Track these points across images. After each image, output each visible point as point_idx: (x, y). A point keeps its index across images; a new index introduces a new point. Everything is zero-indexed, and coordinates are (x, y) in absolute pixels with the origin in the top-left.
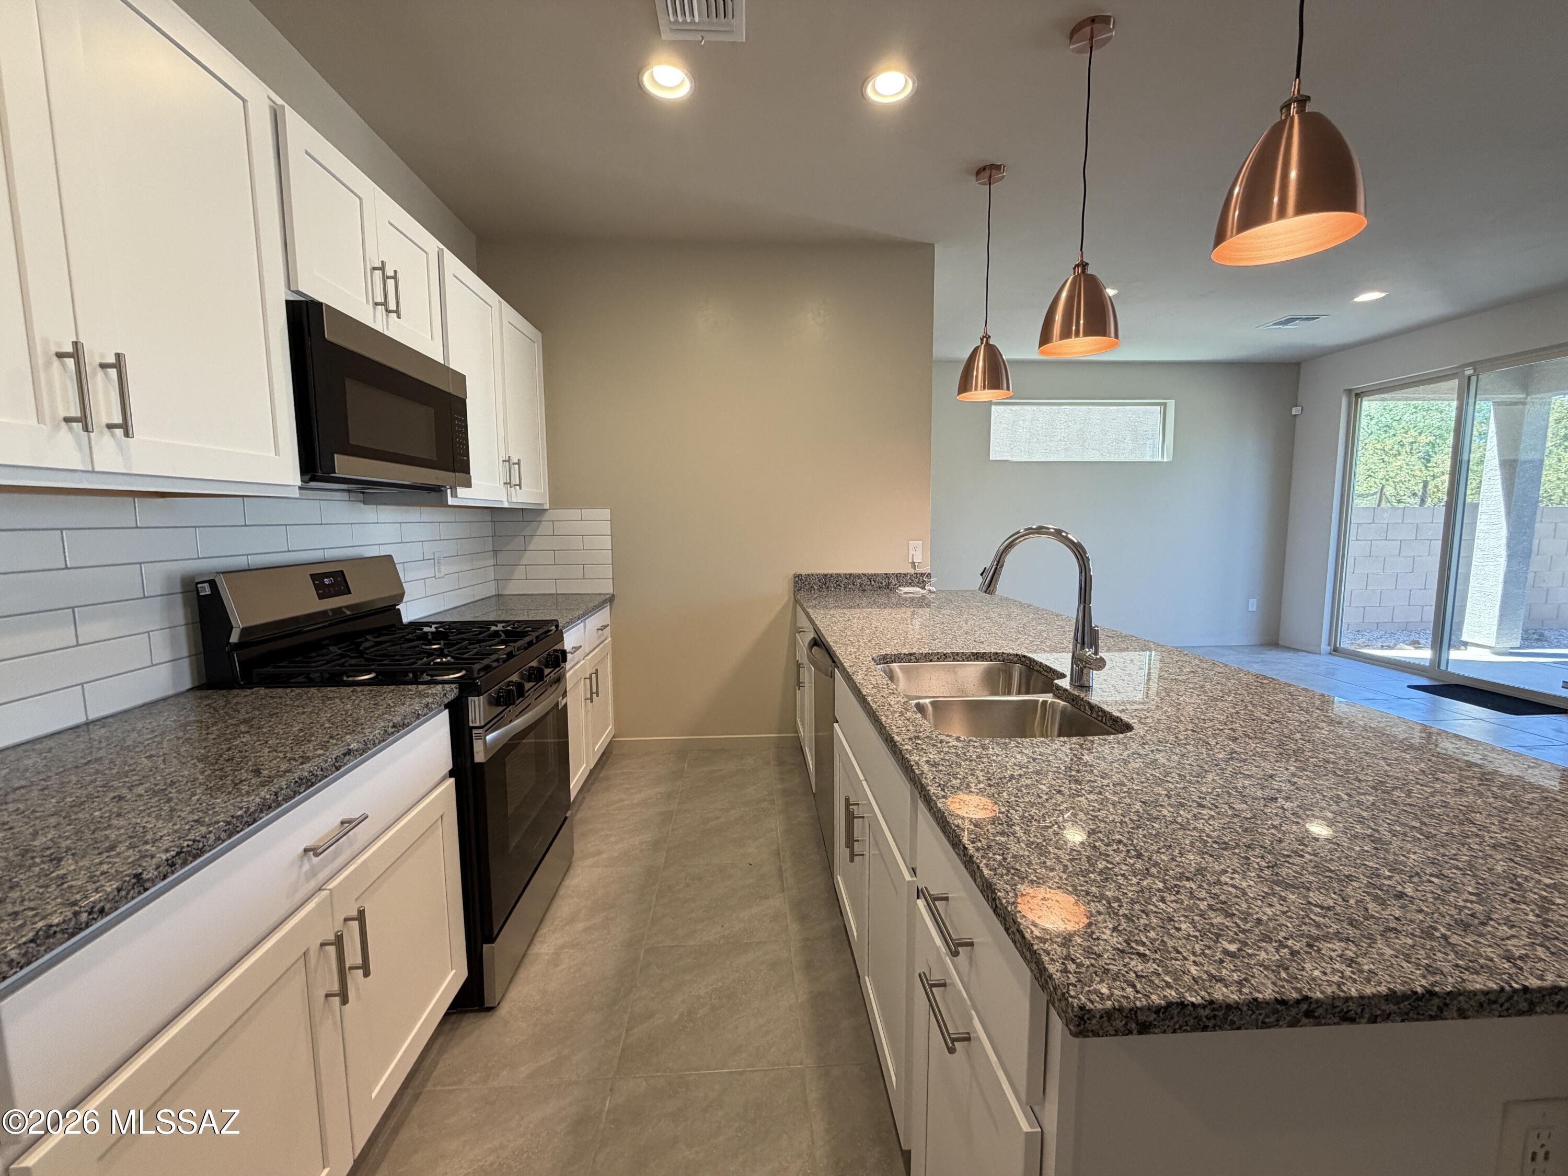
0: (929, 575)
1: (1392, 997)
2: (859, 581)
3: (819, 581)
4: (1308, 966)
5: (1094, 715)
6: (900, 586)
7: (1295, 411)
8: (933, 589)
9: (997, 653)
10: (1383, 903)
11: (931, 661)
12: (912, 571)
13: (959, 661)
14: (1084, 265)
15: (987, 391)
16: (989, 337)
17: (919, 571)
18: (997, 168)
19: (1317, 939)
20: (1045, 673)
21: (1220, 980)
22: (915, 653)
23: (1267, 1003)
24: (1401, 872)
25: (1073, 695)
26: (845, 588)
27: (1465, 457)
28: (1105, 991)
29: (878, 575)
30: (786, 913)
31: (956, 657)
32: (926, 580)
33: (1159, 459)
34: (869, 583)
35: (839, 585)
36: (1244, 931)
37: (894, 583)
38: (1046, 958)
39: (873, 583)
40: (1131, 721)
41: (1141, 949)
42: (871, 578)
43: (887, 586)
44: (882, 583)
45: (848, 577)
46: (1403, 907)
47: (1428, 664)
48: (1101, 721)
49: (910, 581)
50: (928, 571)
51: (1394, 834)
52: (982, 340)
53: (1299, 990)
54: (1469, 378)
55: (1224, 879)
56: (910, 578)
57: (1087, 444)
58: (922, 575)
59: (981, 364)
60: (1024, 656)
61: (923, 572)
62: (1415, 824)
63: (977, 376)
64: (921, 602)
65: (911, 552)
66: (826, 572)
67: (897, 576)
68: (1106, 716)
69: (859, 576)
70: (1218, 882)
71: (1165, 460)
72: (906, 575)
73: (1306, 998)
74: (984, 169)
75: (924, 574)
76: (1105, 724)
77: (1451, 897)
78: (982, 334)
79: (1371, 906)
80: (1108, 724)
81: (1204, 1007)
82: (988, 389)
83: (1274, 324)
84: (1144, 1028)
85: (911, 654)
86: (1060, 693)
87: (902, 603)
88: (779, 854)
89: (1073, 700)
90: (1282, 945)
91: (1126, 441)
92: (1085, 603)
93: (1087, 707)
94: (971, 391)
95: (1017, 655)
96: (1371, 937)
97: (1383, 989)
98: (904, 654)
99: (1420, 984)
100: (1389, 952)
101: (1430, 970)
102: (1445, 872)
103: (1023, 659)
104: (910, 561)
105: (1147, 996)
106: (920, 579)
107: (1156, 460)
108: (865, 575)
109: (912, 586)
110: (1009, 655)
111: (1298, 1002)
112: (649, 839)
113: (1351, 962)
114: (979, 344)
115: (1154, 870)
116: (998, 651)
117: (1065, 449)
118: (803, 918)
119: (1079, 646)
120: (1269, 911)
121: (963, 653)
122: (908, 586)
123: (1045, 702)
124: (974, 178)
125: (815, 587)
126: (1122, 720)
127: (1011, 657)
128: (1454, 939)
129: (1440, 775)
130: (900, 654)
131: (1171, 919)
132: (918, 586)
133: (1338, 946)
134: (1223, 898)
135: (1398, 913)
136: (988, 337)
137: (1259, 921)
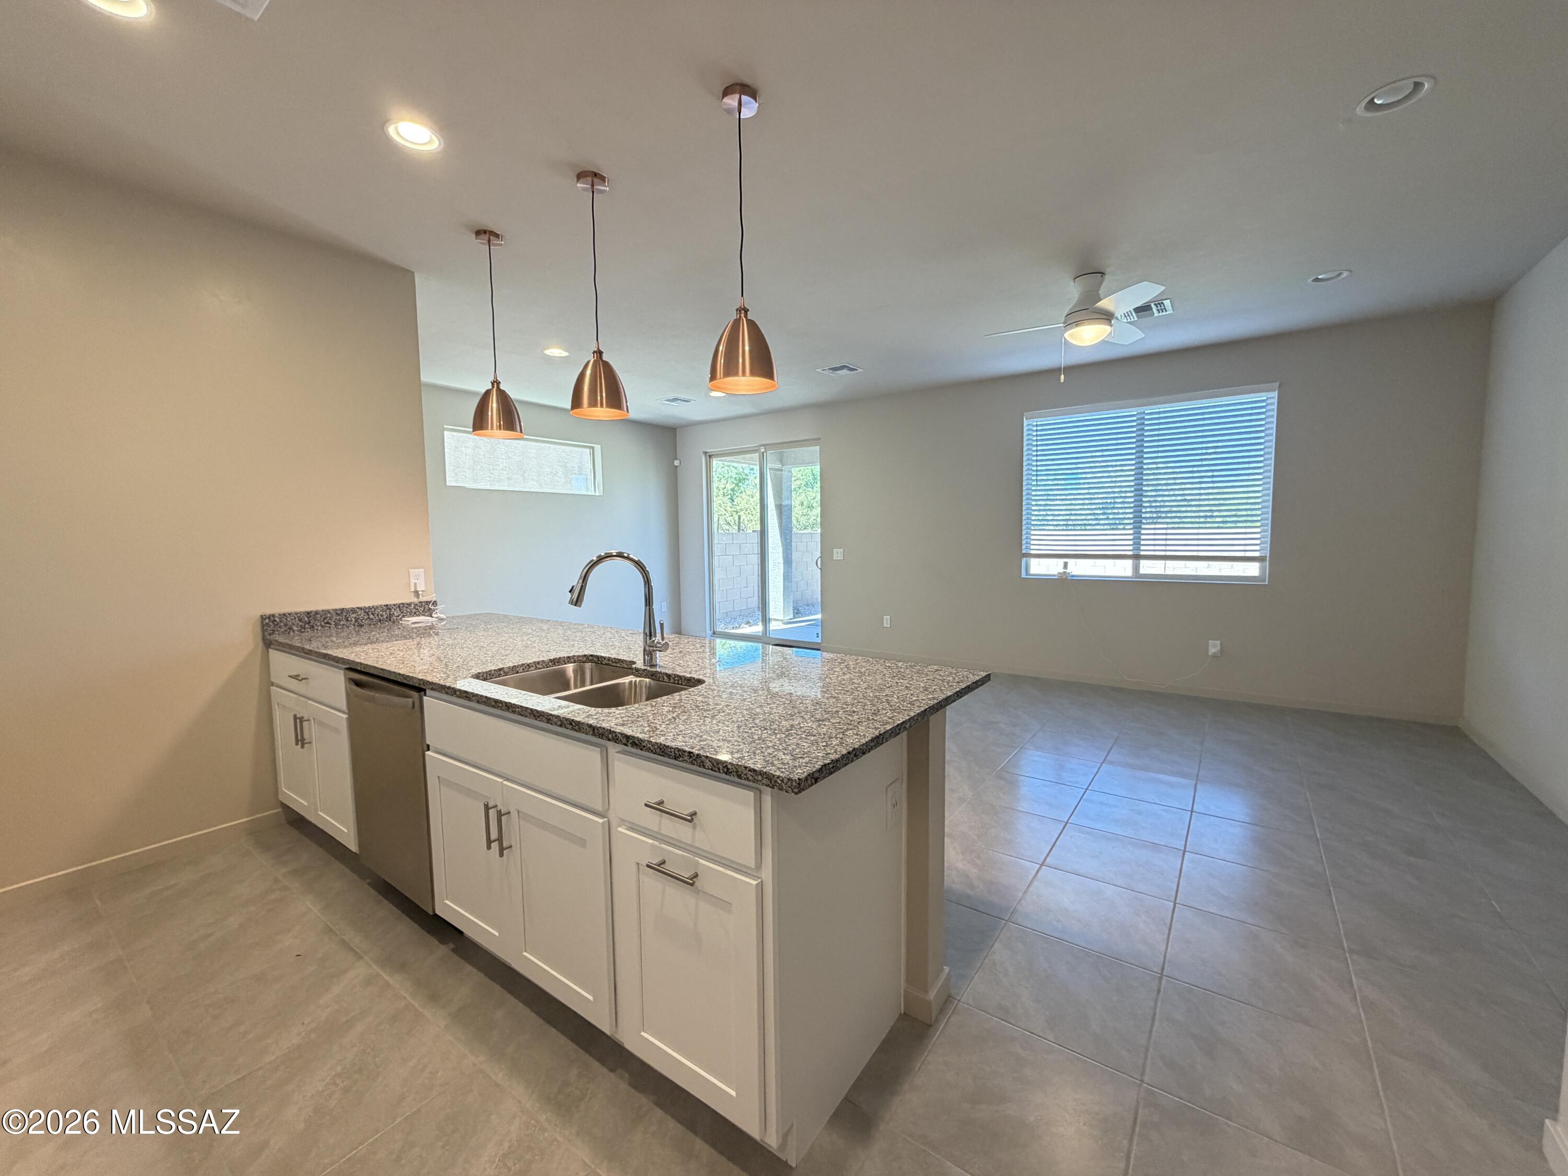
0: (435, 603)
1: (872, 740)
2: (354, 615)
3: (300, 620)
4: (848, 740)
5: (672, 681)
6: (404, 616)
7: (676, 463)
8: (443, 616)
9: (569, 657)
10: (851, 716)
11: (517, 672)
12: (415, 600)
13: (540, 669)
14: (599, 353)
15: (502, 431)
16: (500, 382)
17: (422, 599)
18: (497, 236)
19: (843, 732)
20: (614, 664)
21: (829, 754)
22: (503, 668)
23: (846, 755)
24: (849, 705)
25: (652, 672)
26: (336, 625)
27: (766, 502)
28: (801, 771)
29: (377, 607)
30: (378, 972)
31: (538, 666)
32: (432, 608)
33: (593, 494)
34: (366, 617)
35: (328, 623)
36: (823, 738)
37: (396, 614)
38: (772, 772)
39: (371, 616)
40: (701, 677)
41: (799, 756)
42: (367, 611)
43: (389, 618)
44: (382, 616)
45: (339, 612)
46: (857, 715)
47: (761, 634)
48: (678, 684)
49: (414, 611)
50: (434, 599)
51: (838, 694)
52: (493, 384)
53: (851, 747)
54: (763, 453)
55: (802, 725)
56: (414, 608)
57: (526, 474)
58: (428, 603)
59: (495, 405)
60: (592, 656)
61: (429, 600)
62: (840, 688)
63: (492, 415)
64: (428, 631)
65: (413, 581)
66: (309, 609)
67: (400, 606)
68: (681, 679)
69: (353, 611)
70: (801, 727)
71: (597, 494)
72: (409, 604)
73: (854, 749)
74: (485, 232)
75: (430, 602)
76: (681, 684)
77: (866, 707)
78: (492, 379)
79: (849, 717)
80: (684, 684)
81: (831, 763)
82: (504, 429)
83: (666, 400)
84: (816, 780)
85: (500, 670)
86: (638, 672)
87: (409, 634)
88: (331, 930)
89: (652, 675)
90: (837, 738)
91: (559, 475)
92: (649, 605)
93: (665, 677)
94: (487, 429)
95: (585, 656)
96: (856, 726)
97: (870, 738)
98: (495, 670)
99: (877, 733)
100: (863, 728)
101: (876, 729)
102: (860, 701)
103: (590, 658)
104: (413, 590)
105: (814, 767)
106: (426, 608)
107: (589, 493)
108: (360, 609)
109: (417, 616)
110: (579, 656)
111: (853, 751)
112: (100, 1005)
113: (857, 734)
114: (491, 387)
115: (776, 732)
116: (570, 655)
117: (508, 478)
118: (402, 967)
119: (648, 638)
120: (824, 730)
121: (543, 661)
122: (413, 616)
123: (631, 682)
124: (474, 236)
125: (295, 628)
126: (694, 678)
127: (579, 658)
128: (875, 718)
129: (834, 670)
130: (491, 671)
131: (798, 744)
132: (424, 615)
133: (851, 731)
134: (807, 731)
135: (857, 717)
136: (498, 383)
137: (824, 734)
